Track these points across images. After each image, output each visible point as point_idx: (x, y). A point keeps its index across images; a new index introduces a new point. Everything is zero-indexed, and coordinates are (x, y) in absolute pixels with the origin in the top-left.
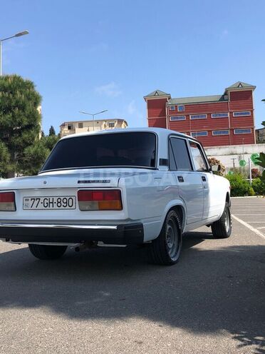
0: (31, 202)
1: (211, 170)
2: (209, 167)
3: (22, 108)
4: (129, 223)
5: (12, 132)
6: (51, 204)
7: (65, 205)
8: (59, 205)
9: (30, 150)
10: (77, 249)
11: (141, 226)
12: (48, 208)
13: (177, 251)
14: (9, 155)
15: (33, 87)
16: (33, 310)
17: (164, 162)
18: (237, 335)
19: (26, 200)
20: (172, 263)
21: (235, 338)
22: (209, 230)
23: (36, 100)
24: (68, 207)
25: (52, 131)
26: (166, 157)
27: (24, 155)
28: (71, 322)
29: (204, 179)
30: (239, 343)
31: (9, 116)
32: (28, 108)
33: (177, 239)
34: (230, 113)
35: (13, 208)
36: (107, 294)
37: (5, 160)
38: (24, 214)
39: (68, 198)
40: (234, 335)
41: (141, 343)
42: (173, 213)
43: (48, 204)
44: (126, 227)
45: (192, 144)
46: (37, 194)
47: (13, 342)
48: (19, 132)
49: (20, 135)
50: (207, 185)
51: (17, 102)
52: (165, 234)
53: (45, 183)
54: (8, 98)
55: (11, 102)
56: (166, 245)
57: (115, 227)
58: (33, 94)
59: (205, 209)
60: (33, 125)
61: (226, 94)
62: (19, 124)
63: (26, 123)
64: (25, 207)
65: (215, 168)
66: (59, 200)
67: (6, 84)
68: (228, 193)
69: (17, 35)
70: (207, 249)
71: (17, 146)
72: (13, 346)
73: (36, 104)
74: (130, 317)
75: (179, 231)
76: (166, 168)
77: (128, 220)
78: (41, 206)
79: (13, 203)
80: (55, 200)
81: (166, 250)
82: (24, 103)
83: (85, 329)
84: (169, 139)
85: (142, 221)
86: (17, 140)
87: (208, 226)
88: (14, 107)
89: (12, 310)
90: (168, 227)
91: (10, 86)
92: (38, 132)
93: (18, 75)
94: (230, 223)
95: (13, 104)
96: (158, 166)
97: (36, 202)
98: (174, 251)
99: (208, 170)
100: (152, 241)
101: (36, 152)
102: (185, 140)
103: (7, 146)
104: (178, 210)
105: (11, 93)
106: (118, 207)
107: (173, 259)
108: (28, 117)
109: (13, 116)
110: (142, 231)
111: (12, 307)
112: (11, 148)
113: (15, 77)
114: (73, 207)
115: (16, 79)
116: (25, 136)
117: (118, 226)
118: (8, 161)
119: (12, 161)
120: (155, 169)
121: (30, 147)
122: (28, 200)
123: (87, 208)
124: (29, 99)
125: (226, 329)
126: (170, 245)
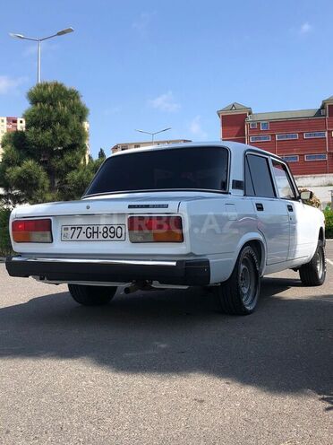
0: (70, 232)
1: (299, 197)
2: (298, 195)
3: (65, 123)
4: (191, 258)
5: (52, 154)
6: (95, 235)
7: (112, 235)
8: (105, 235)
9: (73, 176)
10: (127, 290)
11: (207, 262)
12: (91, 239)
13: (254, 297)
14: (48, 181)
15: (78, 98)
16: (70, 361)
17: (237, 185)
18: (326, 396)
19: (65, 229)
20: (248, 313)
21: (323, 399)
22: (296, 275)
23: (82, 114)
24: (116, 238)
25: (102, 154)
26: (240, 178)
27: (66, 182)
28: (117, 376)
29: (290, 209)
30: (328, 405)
31: (48, 133)
32: (71, 123)
33: (253, 284)
34: (329, 132)
35: (49, 239)
36: (163, 346)
37: (43, 187)
38: (62, 247)
39: (116, 227)
40: (322, 397)
41: (202, 401)
42: (248, 250)
43: (92, 234)
44: (188, 263)
45: (275, 163)
46: (79, 222)
47: (45, 395)
48: (61, 153)
49: (62, 158)
50: (294, 216)
51: (59, 115)
52: (238, 275)
53: (88, 208)
54: (48, 111)
55: (51, 116)
56: (238, 289)
57: (174, 264)
58: (78, 106)
59: (291, 247)
60: (77, 144)
61: (323, 107)
62: (61, 143)
63: (69, 142)
64: (64, 238)
65: (305, 196)
66: (105, 230)
67: (46, 94)
68: (321, 228)
69: (59, 34)
70: (293, 298)
71: (59, 171)
72: (43, 400)
73: (82, 118)
74: (190, 372)
75: (257, 274)
76: (241, 192)
77: (191, 254)
78: (83, 236)
79: (49, 232)
80: (101, 230)
81: (239, 296)
82: (66, 117)
83: (133, 383)
84: (245, 156)
85: (208, 257)
86: (58, 164)
87: (295, 269)
88: (55, 122)
89: (44, 361)
90: (242, 267)
91: (50, 96)
92: (84, 153)
93: (59, 82)
94: (324, 268)
95: (54, 118)
96: (231, 190)
97: (77, 232)
98: (250, 298)
99: (296, 199)
100: (221, 283)
101: (81, 179)
102: (267, 159)
103: (46, 170)
104: (255, 245)
105: (51, 104)
106: (178, 239)
107: (248, 308)
108: (72, 135)
109: (53, 133)
110: (209, 269)
111: (45, 358)
112: (51, 173)
113: (56, 85)
114: (123, 238)
115: (58, 87)
116: (68, 158)
117: (178, 262)
118: (46, 189)
119: (52, 189)
120: (227, 193)
121: (74, 172)
122: (67, 229)
123: (139, 239)
124: (73, 112)
125: (313, 389)
126: (245, 290)
